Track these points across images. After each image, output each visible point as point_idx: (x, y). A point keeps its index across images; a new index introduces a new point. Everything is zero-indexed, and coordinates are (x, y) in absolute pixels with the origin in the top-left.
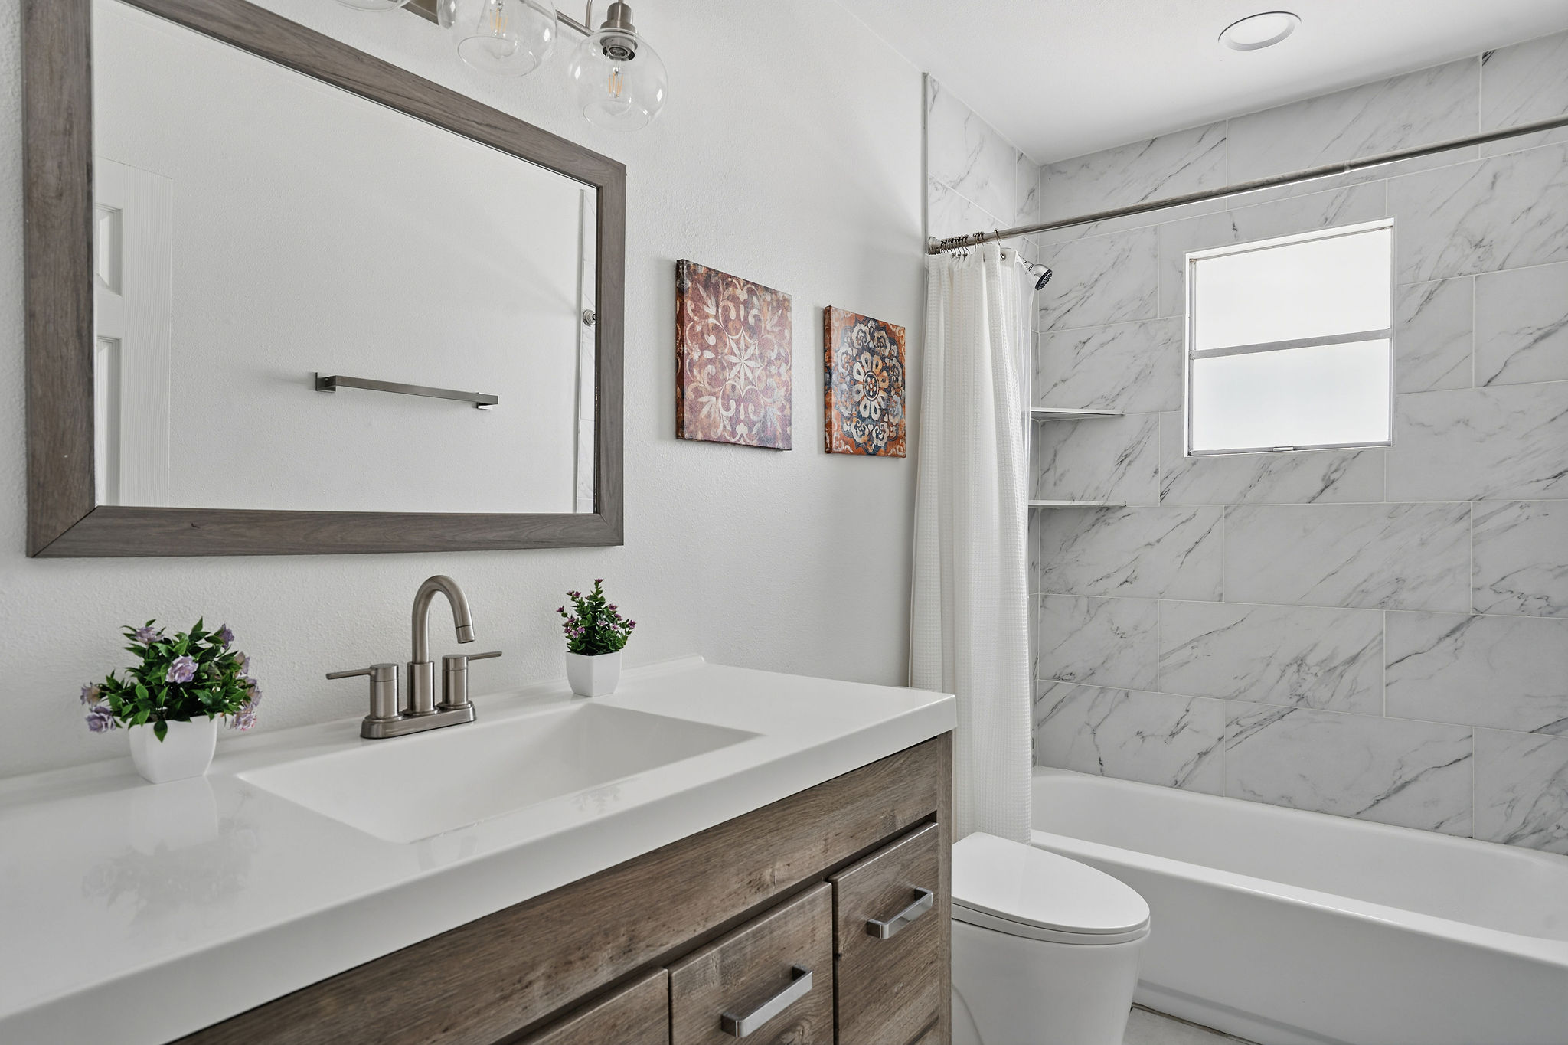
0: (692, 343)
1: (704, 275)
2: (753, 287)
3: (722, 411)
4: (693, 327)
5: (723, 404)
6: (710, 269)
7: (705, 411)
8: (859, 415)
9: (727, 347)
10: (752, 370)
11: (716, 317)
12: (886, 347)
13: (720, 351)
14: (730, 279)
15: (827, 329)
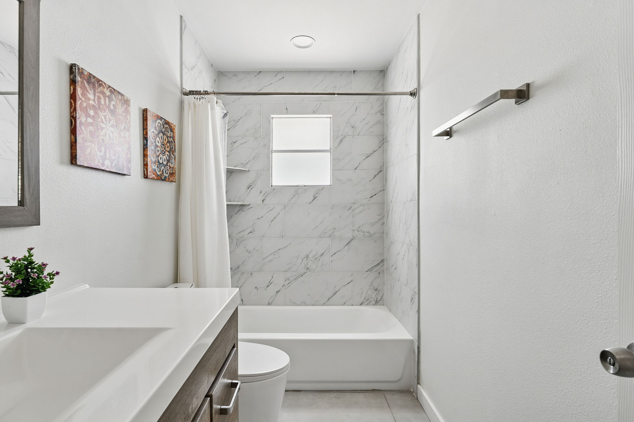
0: (81, 112)
1: (87, 76)
2: (113, 90)
3: (97, 152)
4: (81, 103)
5: (98, 148)
6: (90, 74)
7: (88, 150)
8: (159, 162)
9: (100, 118)
10: (113, 133)
11: (94, 100)
12: (168, 132)
13: (96, 120)
14: (101, 82)
15: (145, 119)
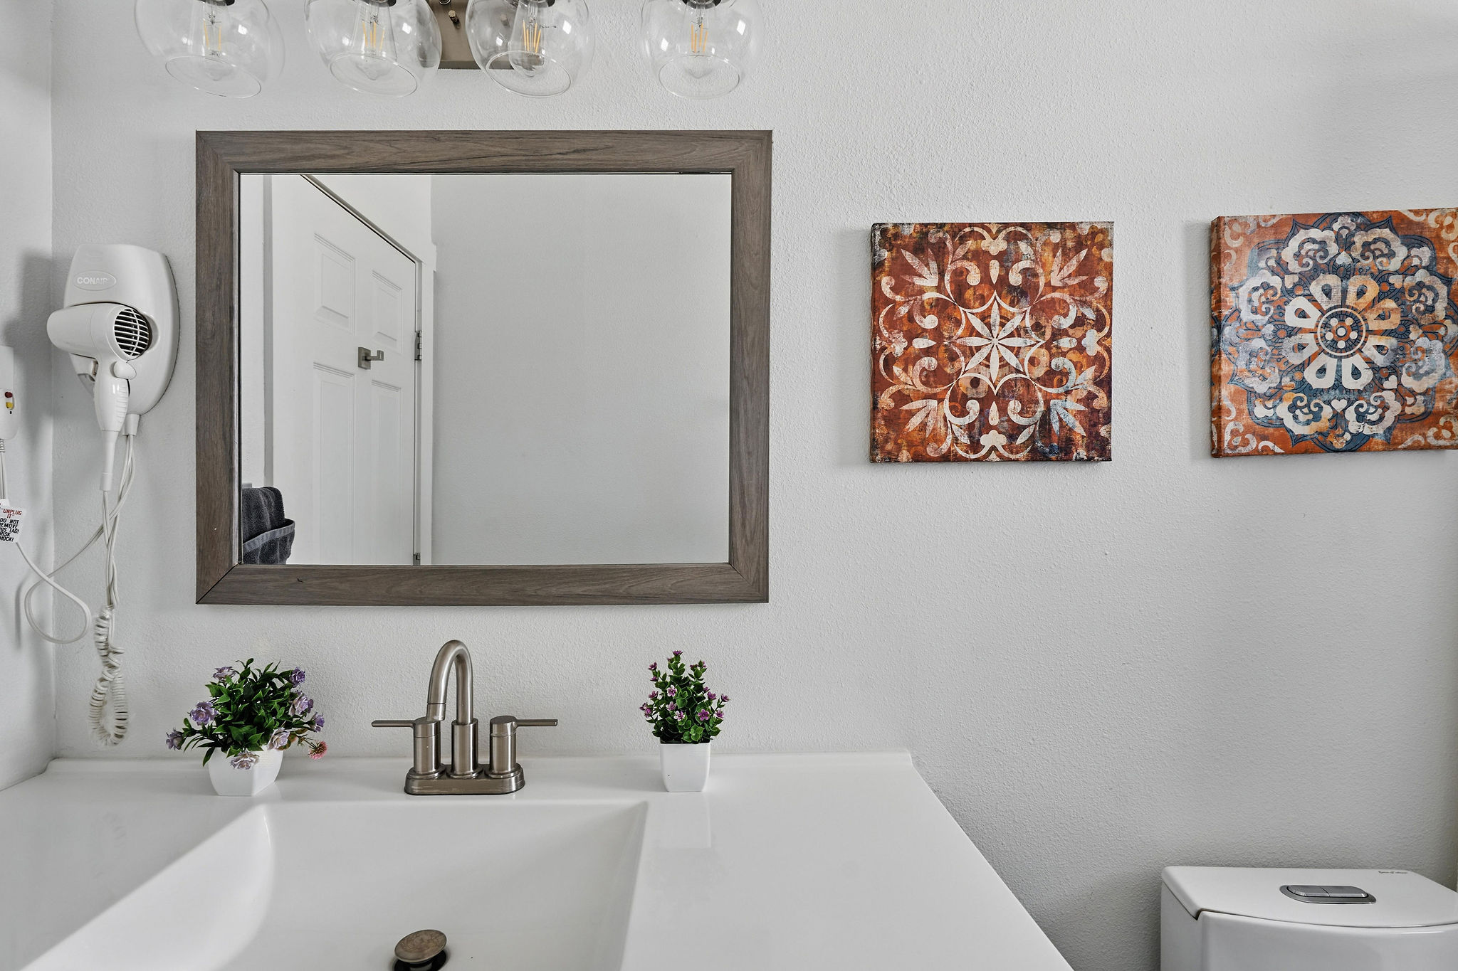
0: (890, 333)
1: (915, 235)
2: (1020, 229)
3: (950, 417)
4: (892, 312)
5: (951, 408)
6: (926, 225)
7: (915, 421)
8: (1303, 386)
9: (963, 326)
10: (1017, 351)
11: (939, 288)
12: (1392, 255)
13: (946, 334)
14: (968, 230)
15: (1216, 255)
